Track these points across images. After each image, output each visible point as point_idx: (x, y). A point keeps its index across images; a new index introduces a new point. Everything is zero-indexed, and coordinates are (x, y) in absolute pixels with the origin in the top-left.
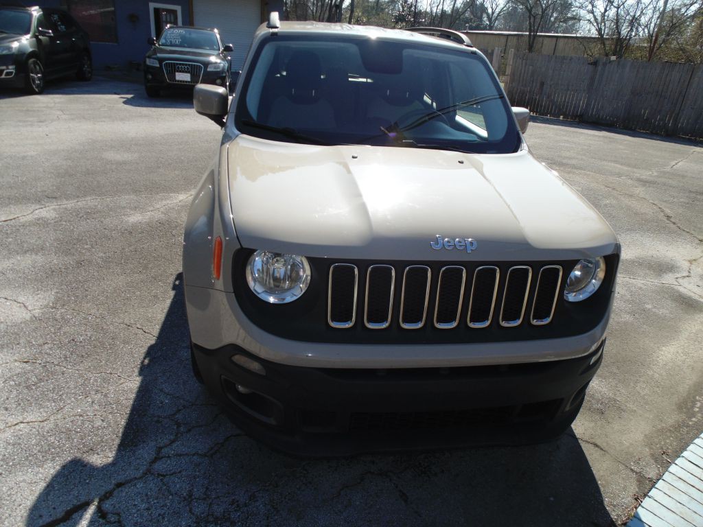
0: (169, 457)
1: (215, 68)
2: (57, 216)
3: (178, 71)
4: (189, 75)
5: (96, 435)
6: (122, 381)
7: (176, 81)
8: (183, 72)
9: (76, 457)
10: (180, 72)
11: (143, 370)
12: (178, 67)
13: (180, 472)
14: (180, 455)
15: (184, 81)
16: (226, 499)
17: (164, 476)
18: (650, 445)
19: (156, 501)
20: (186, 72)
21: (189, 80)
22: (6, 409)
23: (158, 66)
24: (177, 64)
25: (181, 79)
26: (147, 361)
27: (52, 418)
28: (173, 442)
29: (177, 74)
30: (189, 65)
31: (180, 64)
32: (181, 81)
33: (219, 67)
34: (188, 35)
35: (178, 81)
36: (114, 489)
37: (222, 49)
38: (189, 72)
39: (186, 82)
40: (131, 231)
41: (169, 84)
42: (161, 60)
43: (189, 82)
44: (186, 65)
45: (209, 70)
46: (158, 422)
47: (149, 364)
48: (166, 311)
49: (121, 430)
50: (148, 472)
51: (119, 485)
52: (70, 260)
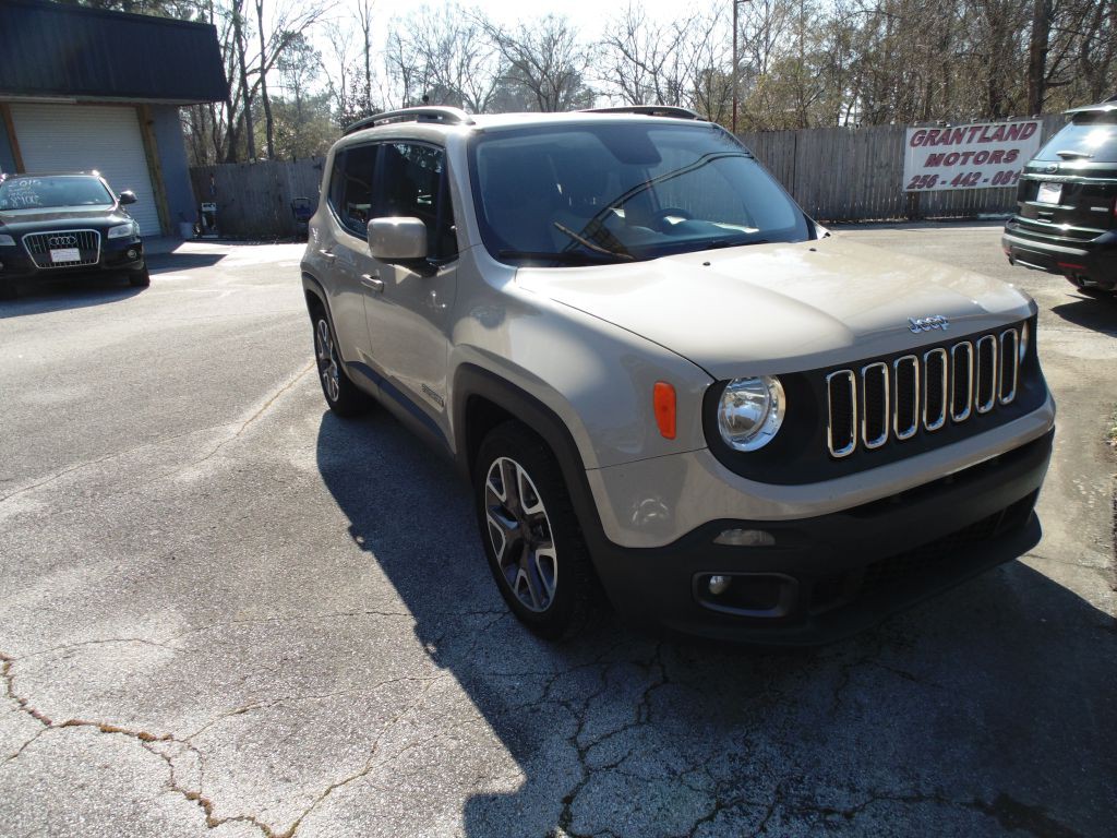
0: (595, 744)
1: (120, 233)
2: (46, 504)
3: (53, 248)
4: (76, 250)
5: (466, 758)
6: (424, 683)
7: (53, 264)
8: (64, 247)
9: (470, 795)
10: (58, 247)
11: (440, 660)
12: (53, 241)
13: (630, 753)
14: (609, 736)
15: (68, 263)
16: (720, 758)
17: (616, 765)
18: (1077, 538)
19: (637, 797)
20: (70, 247)
21: (78, 258)
22: (288, 780)
23: (13, 243)
24: (50, 235)
25: (61, 260)
26: (432, 649)
27: (374, 763)
28: (580, 726)
29: (53, 252)
30: (73, 234)
31: (56, 235)
32: (62, 263)
33: (126, 230)
34: (47, 186)
35: (58, 264)
36: (567, 808)
37: (117, 201)
38: (75, 246)
39: (73, 262)
40: (204, 494)
41: (41, 272)
42: (17, 234)
43: (78, 262)
44: (67, 234)
45: (110, 236)
46: (533, 711)
47: (439, 651)
48: (385, 578)
49: (495, 739)
50: (588, 772)
51: (568, 800)
52: (149, 558)
